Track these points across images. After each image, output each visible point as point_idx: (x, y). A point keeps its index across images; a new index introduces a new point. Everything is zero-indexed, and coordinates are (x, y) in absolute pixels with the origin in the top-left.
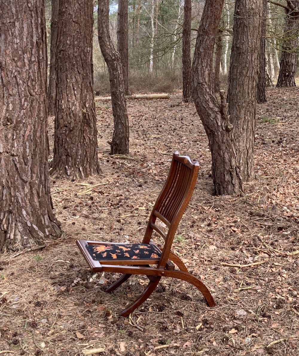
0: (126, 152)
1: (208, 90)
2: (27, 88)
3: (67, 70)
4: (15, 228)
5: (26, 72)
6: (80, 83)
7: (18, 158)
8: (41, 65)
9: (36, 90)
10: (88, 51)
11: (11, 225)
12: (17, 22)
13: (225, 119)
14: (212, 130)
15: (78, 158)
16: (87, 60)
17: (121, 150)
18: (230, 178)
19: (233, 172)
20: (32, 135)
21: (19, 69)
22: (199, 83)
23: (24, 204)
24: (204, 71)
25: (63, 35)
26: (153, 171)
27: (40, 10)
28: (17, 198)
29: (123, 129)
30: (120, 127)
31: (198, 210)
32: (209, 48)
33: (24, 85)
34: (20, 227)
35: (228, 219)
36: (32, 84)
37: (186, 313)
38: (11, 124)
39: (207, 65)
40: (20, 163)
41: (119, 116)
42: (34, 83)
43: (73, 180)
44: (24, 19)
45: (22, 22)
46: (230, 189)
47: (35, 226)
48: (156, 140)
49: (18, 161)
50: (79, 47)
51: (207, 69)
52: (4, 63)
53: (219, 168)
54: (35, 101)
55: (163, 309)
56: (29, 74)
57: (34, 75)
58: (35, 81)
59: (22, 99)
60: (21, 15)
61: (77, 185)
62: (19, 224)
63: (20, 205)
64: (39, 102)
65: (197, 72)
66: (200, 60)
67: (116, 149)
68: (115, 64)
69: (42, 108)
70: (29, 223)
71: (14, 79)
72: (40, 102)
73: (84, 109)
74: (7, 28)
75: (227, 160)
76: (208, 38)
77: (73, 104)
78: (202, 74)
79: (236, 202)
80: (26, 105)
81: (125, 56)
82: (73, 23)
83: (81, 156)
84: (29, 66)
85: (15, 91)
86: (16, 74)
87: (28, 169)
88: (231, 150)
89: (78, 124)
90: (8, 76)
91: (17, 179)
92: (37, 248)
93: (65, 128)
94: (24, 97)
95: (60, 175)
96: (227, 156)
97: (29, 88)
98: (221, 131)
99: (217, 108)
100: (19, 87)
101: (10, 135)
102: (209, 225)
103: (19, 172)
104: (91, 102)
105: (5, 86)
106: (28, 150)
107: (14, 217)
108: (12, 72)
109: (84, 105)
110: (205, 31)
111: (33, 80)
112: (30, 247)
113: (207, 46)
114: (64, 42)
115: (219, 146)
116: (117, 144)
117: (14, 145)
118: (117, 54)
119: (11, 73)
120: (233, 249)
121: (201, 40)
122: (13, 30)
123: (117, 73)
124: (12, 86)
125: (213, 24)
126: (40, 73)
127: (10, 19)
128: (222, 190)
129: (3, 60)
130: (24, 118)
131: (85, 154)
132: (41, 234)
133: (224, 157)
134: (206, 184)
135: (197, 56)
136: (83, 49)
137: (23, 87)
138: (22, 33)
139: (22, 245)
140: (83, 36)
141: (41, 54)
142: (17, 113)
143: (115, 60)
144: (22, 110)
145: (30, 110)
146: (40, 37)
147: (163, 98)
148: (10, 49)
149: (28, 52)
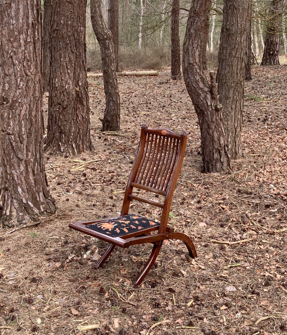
0: (117, 128)
1: (198, 71)
2: (22, 68)
3: (60, 49)
4: (11, 204)
5: (21, 52)
6: (73, 62)
7: (14, 136)
8: (36, 46)
9: (31, 70)
10: (82, 31)
11: (6, 202)
13: (215, 99)
14: (201, 110)
15: (71, 135)
16: (80, 39)
17: (112, 127)
18: (219, 156)
19: (221, 150)
20: (28, 114)
21: (15, 49)
22: (190, 64)
23: (19, 181)
24: (195, 52)
25: (57, 15)
28: (13, 176)
29: (114, 107)
30: (111, 105)
31: (188, 187)
32: (199, 29)
33: (19, 65)
34: (16, 204)
35: (217, 196)
36: (27, 64)
37: (177, 290)
38: (7, 103)
39: (197, 46)
40: (16, 141)
41: (110, 94)
42: (29, 63)
43: (66, 157)
44: (20, 1)
45: (18, 3)
46: (218, 167)
47: (30, 203)
48: (145, 117)
49: (13, 140)
50: (73, 27)
51: (197, 50)
53: (208, 147)
54: (30, 81)
55: (155, 285)
57: (29, 56)
58: (31, 62)
59: (18, 79)
61: (70, 162)
62: (15, 201)
63: (16, 182)
64: (34, 82)
65: (187, 53)
66: (191, 41)
67: (108, 126)
68: (106, 43)
69: (37, 88)
70: (25, 200)
71: (10, 59)
72: (36, 82)
73: (77, 88)
74: (3, 9)
75: (216, 139)
76: (199, 20)
77: (66, 82)
78: (192, 55)
79: (224, 179)
80: (21, 85)
81: (115, 33)
82: (67, 4)
83: (74, 133)
84: (25, 47)
85: (11, 70)
86: (12, 55)
87: (23, 148)
88: (220, 129)
89: (71, 102)
90: (4, 56)
91: (13, 157)
92: (32, 224)
93: (59, 105)
94: (19, 77)
95: (54, 152)
96: (216, 135)
97: (25, 68)
98: (210, 110)
99: (207, 88)
100: (15, 67)
101: (6, 114)
102: (199, 202)
103: (14, 150)
104: (84, 81)
105: (1, 66)
106: (23, 129)
107: (10, 194)
108: (8, 52)
109: (77, 83)
110: (196, 12)
111: (28, 61)
112: (26, 223)
113: (198, 28)
114: (58, 21)
115: (208, 125)
116: (109, 121)
117: (10, 124)
118: (109, 33)
119: (8, 54)
120: (222, 226)
121: (192, 22)
122: (9, 11)
123: (109, 52)
124: (8, 66)
125: (204, 6)
126: (36, 54)
128: (211, 167)
130: (20, 97)
131: (78, 131)
132: (36, 211)
133: (213, 136)
134: (195, 162)
135: (188, 37)
136: (76, 28)
137: (18, 67)
138: (18, 14)
139: (18, 221)
140: (76, 16)
141: (37, 34)
142: (13, 92)
143: (107, 39)
144: (18, 90)
145: (26, 90)
146: (36, 17)
147: (152, 75)
148: (7, 30)
149: (24, 33)
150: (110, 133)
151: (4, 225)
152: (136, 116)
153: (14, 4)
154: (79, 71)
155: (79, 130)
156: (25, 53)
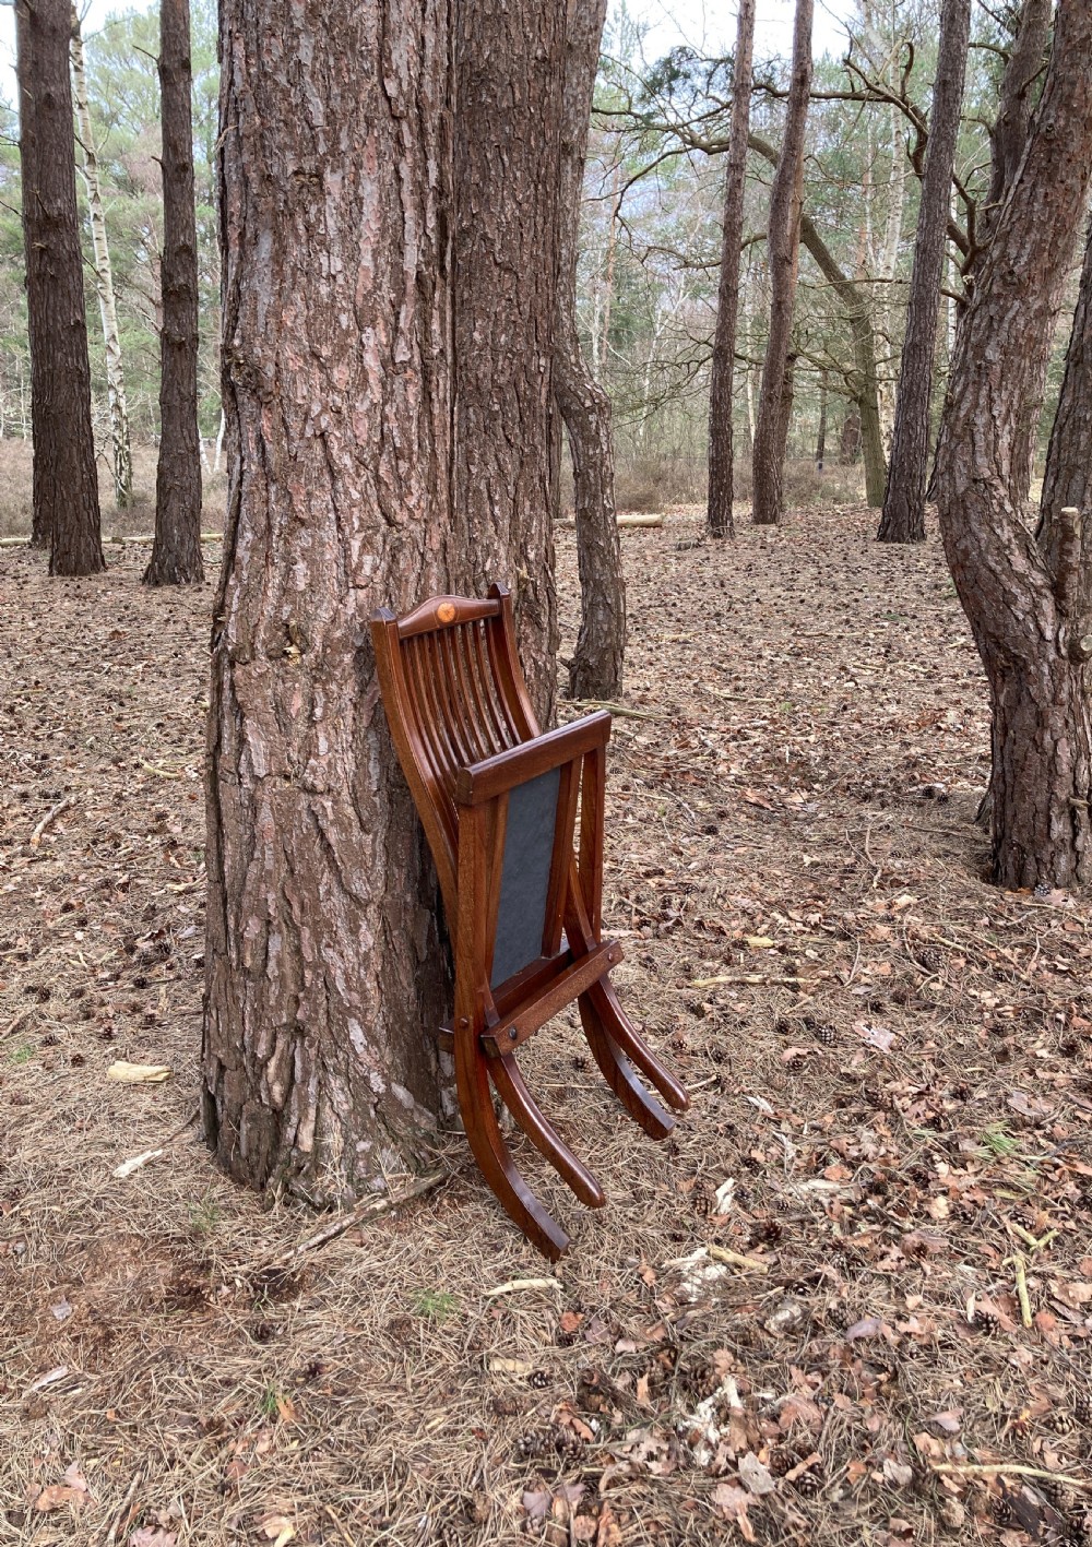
0: (614, 691)
1: (1008, 508)
2: (372, 491)
3: (469, 435)
4: (320, 1097)
5: (368, 414)
6: (511, 479)
7: (335, 802)
8: (433, 386)
9: (412, 502)
10: (542, 369)
11: (299, 1090)
12: (333, 171)
13: (1067, 615)
14: (1015, 656)
16: (535, 400)
17: (600, 685)
18: (1069, 829)
19: (1081, 809)
21: (338, 400)
22: (975, 481)
23: (355, 996)
24: (996, 436)
26: (729, 769)
27: (437, 122)
28: (328, 971)
29: (609, 624)
30: (600, 617)
32: (1019, 347)
33: (359, 475)
34: (339, 1097)
36: (394, 469)
38: (302, 652)
39: (1008, 411)
40: (341, 824)
41: (598, 585)
42: (403, 466)
44: (364, 160)
45: (356, 174)
46: (1063, 868)
47: (400, 1092)
48: (679, 647)
49: (331, 817)
50: (514, 354)
51: (1007, 427)
52: (270, 370)
53: (1030, 794)
54: (406, 551)
56: (382, 424)
57: (404, 432)
58: (410, 459)
59: (353, 542)
60: (351, 131)
62: (336, 1083)
63: (341, 1001)
64: (422, 555)
65: (968, 439)
66: (984, 392)
67: (587, 682)
68: (591, 423)
69: (433, 582)
70: (379, 1080)
71: (318, 447)
72: (429, 556)
73: (521, 567)
74: (285, 202)
75: (1065, 767)
76: (1023, 309)
77: (488, 550)
78: (988, 445)
80: (367, 570)
84: (384, 387)
85: (322, 501)
86: (324, 424)
87: (374, 849)
88: (1080, 730)
90: (288, 434)
91: (329, 892)
92: (412, 1192)
94: (358, 531)
96: (1065, 752)
97: (384, 488)
98: (1051, 658)
99: (1040, 576)
100: (340, 484)
101: (297, 703)
103: (334, 861)
104: (544, 543)
105: (274, 481)
106: (375, 770)
107: (313, 1052)
108: (307, 414)
109: (522, 553)
110: (1015, 280)
111: (398, 454)
112: (385, 1191)
113: (1017, 341)
115: (1038, 714)
116: (591, 669)
117: (317, 746)
118: (600, 392)
119: (305, 420)
121: (992, 317)
122: (313, 209)
123: (598, 451)
124: (309, 480)
125: (1046, 254)
126: (431, 423)
127: (300, 156)
128: (1031, 867)
129: (267, 359)
130: (363, 625)
132: (426, 1121)
133: (1055, 755)
134: (947, 835)
135: (973, 376)
137: (355, 483)
138: (353, 226)
139: (350, 1180)
140: (526, 316)
141: (438, 332)
142: (329, 602)
143: (593, 411)
144: (352, 591)
145: (387, 593)
146: (434, 250)
147: (648, 526)
148: (300, 303)
149: (380, 320)
151: (291, 1194)
152: (650, 644)
153: (337, 177)
154: (528, 511)
156: (385, 418)
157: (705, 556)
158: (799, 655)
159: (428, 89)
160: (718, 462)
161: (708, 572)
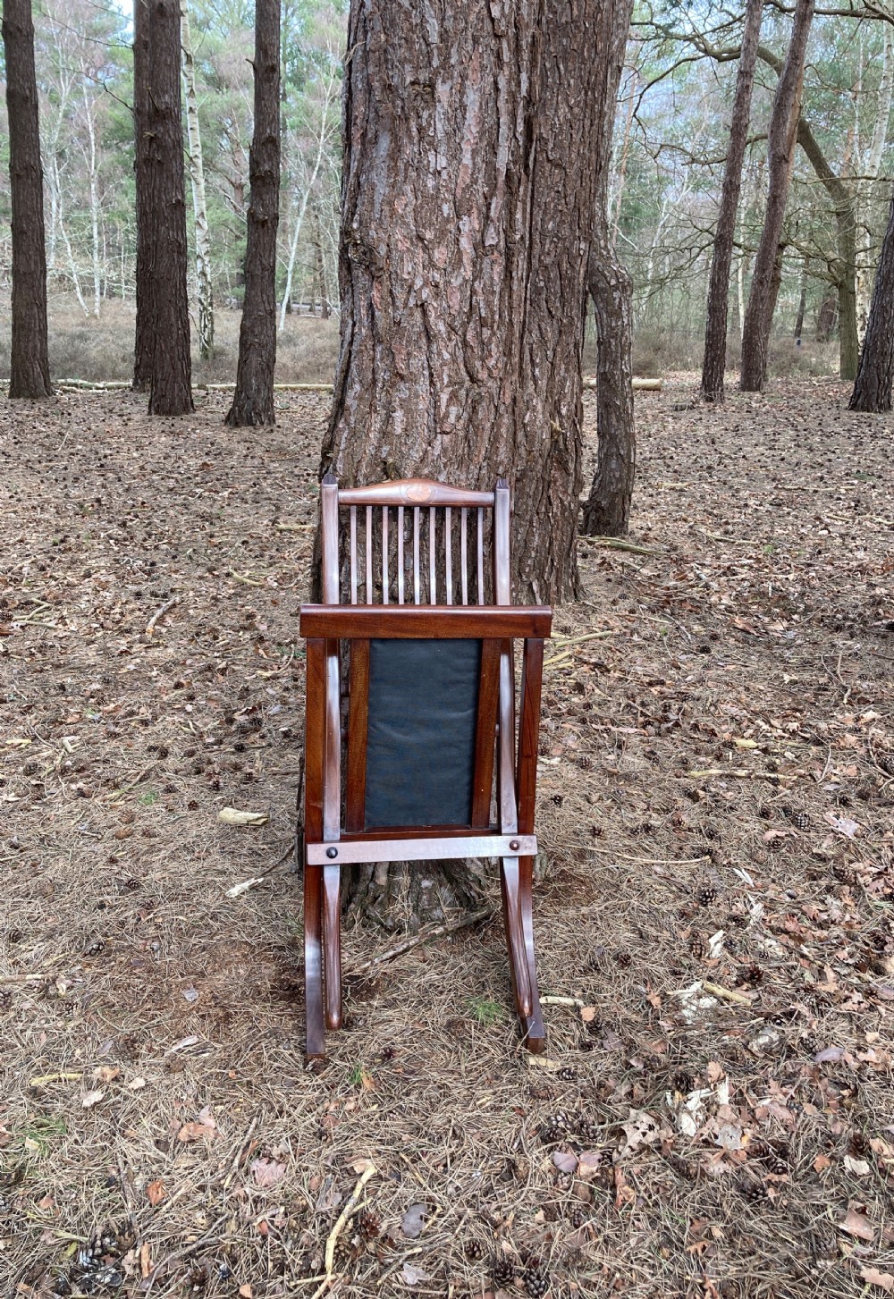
0: (619, 528)
2: (460, 353)
5: (461, 288)
6: (550, 345)
8: (514, 266)
9: (491, 362)
10: (582, 252)
12: (444, 82)
15: (530, 557)
16: (574, 278)
17: (609, 524)
21: (437, 276)
26: (720, 599)
27: (530, 40)
29: (621, 472)
30: (613, 466)
33: (450, 340)
36: (479, 335)
41: (614, 437)
42: (486, 333)
44: (470, 72)
45: (462, 85)
48: (676, 495)
50: (559, 239)
52: (383, 250)
54: (484, 404)
56: (471, 296)
57: (489, 304)
58: (492, 327)
59: (442, 395)
60: (460, 47)
64: (496, 407)
67: (598, 521)
68: (615, 299)
69: (503, 430)
71: (418, 314)
72: (502, 408)
73: (555, 421)
74: (403, 108)
77: (528, 404)
80: (452, 419)
82: (548, 166)
83: (537, 552)
84: (474, 266)
85: (418, 361)
86: (424, 296)
89: (537, 463)
90: (394, 303)
92: (464, 923)
94: (447, 386)
97: (469, 351)
100: (434, 347)
104: (574, 401)
105: (381, 342)
108: (411, 287)
109: (555, 408)
111: (483, 323)
112: (442, 921)
116: (603, 509)
118: (624, 272)
119: (409, 292)
122: (425, 114)
123: (619, 323)
124: (409, 343)
126: (510, 297)
127: (417, 68)
129: (380, 239)
130: (447, 464)
131: (548, 545)
136: (567, 244)
137: (447, 346)
138: (457, 129)
139: (415, 909)
140: (571, 206)
141: (520, 220)
142: (420, 445)
143: (618, 288)
144: (439, 436)
145: (467, 438)
146: (521, 150)
147: (648, 389)
148: (410, 194)
149: (474, 210)
150: (609, 543)
151: (368, 917)
152: (650, 490)
154: (562, 373)
155: (551, 544)
156: (473, 292)
157: (699, 416)
158: (779, 505)
159: (524, 11)
160: (713, 336)
161: (701, 431)
